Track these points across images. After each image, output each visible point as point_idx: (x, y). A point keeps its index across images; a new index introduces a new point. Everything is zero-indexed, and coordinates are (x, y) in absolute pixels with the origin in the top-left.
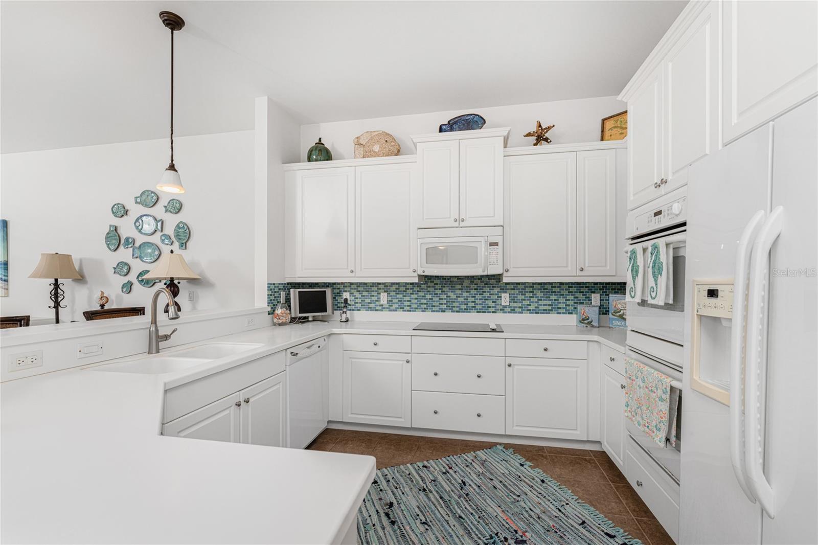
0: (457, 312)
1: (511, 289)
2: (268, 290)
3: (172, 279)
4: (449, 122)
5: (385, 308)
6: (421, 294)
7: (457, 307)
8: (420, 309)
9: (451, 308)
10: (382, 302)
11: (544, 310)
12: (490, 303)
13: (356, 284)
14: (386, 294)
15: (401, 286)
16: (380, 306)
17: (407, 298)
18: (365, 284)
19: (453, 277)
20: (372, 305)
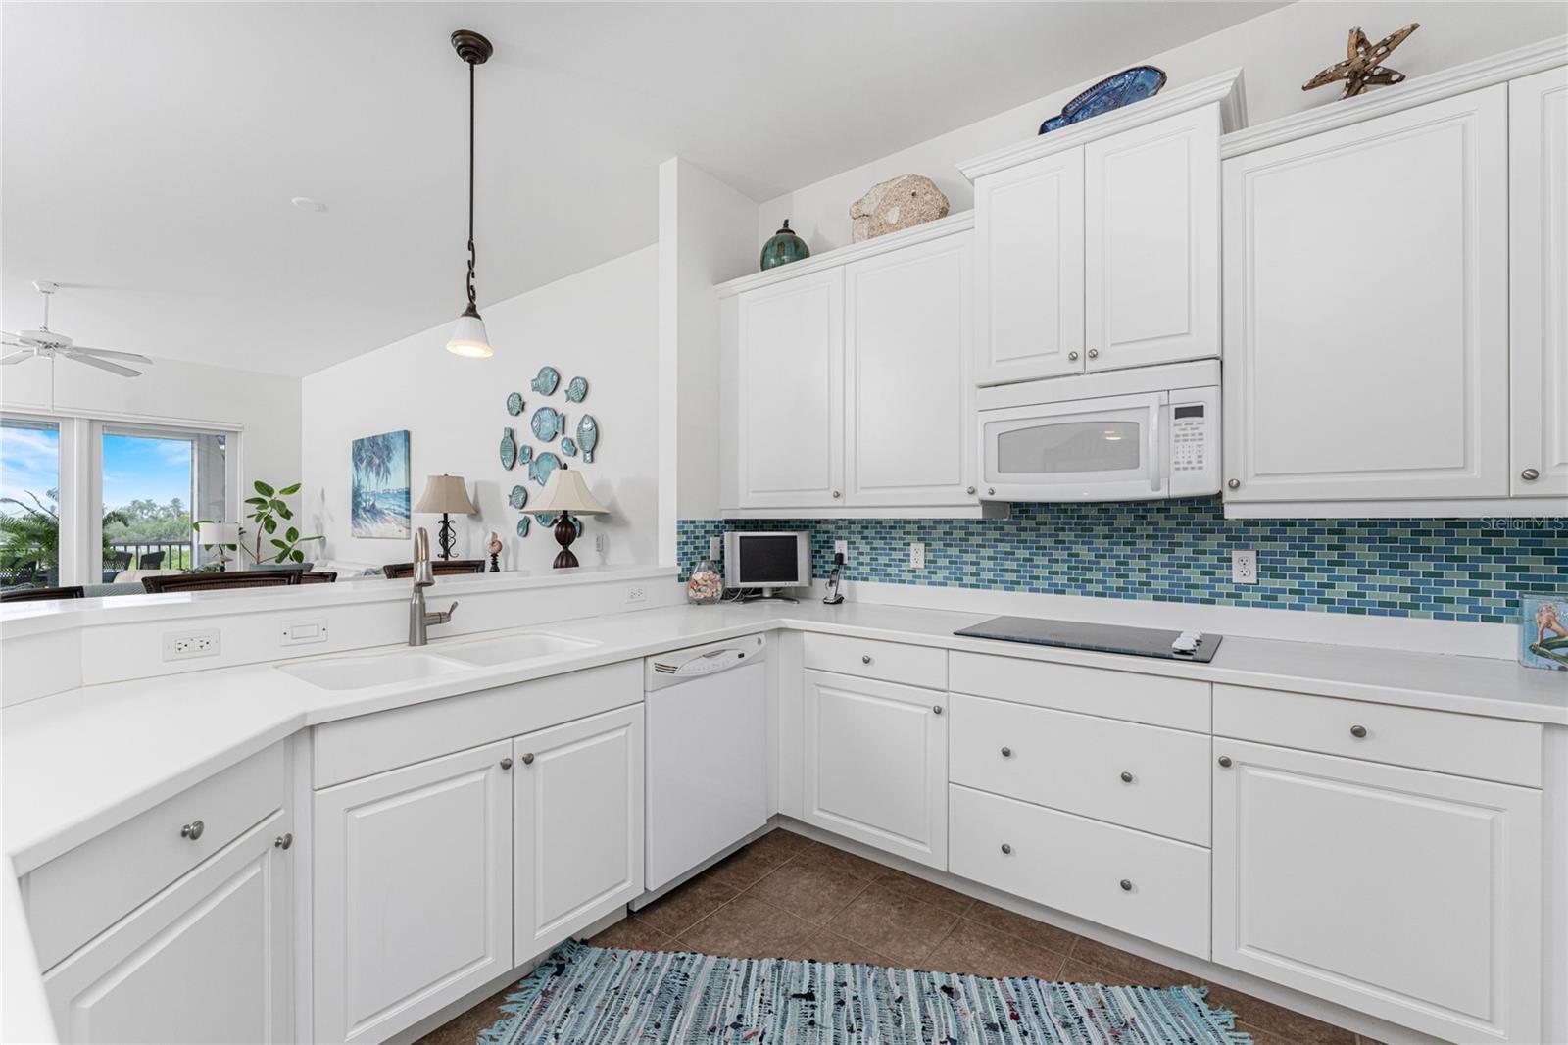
0: (1098, 594)
1: (1265, 539)
2: (679, 533)
3: (567, 514)
4: (1065, 110)
5: (919, 577)
6: (1004, 547)
7: (1097, 582)
8: (1002, 582)
9: (1081, 586)
10: (913, 565)
11: (1381, 604)
12: (1194, 575)
13: (860, 521)
14: (922, 546)
15: (956, 529)
16: (910, 571)
17: (970, 557)
18: (879, 522)
19: (1086, 504)
20: (893, 571)
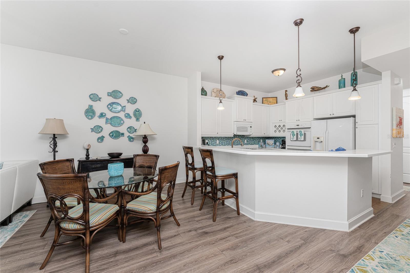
1: (247, 139)
3: (145, 136)
4: (238, 91)
6: (227, 140)
10: (217, 143)
11: (253, 144)
12: (243, 142)
13: (210, 137)
14: (218, 140)
15: (222, 138)
17: (224, 142)
20: (214, 144)
